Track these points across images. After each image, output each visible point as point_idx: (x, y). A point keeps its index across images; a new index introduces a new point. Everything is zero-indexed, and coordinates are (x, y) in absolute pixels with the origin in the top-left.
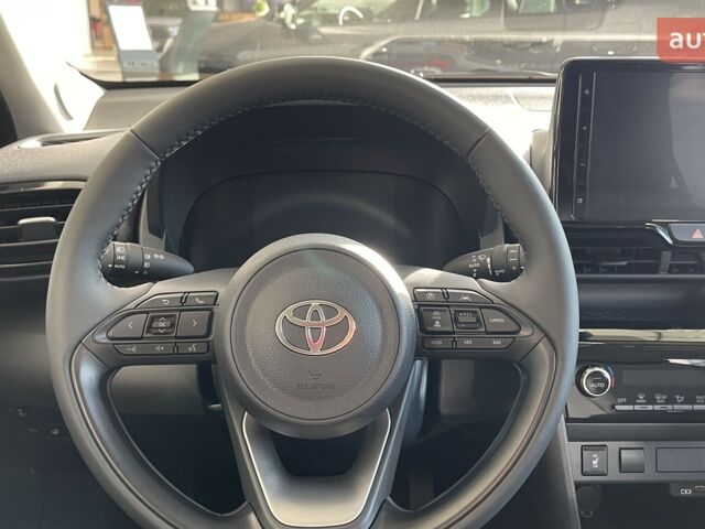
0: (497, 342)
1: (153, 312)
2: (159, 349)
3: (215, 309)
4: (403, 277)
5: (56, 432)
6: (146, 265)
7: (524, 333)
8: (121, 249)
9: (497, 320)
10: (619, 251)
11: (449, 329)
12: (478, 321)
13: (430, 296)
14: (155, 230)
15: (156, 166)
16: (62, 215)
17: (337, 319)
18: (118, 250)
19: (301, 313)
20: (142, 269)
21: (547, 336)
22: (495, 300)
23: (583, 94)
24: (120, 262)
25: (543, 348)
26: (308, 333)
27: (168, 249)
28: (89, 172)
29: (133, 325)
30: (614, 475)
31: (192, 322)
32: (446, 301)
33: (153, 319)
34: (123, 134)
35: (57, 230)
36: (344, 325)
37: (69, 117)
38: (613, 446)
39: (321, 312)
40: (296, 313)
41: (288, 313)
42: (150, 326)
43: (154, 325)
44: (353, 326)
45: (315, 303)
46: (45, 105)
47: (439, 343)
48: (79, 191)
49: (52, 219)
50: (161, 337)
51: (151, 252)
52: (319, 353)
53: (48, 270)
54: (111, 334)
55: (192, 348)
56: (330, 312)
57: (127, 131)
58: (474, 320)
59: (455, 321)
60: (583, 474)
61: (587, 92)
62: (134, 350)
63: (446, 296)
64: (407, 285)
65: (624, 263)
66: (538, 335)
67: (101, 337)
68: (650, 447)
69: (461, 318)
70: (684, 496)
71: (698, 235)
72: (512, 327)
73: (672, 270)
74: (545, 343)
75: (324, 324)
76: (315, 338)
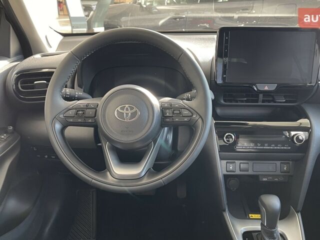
0: (186, 119)
1: (78, 109)
2: (80, 120)
3: (97, 108)
4: (158, 100)
5: (46, 157)
6: (76, 96)
7: (194, 116)
8: (68, 91)
9: (186, 112)
10: (245, 95)
11: (171, 115)
12: (180, 113)
13: (166, 105)
14: (80, 86)
15: (79, 62)
16: (48, 80)
17: (134, 110)
18: (67, 91)
19: (122, 109)
20: (75, 97)
21: (201, 117)
22: (186, 106)
23: (225, 39)
24: (68, 95)
26: (125, 114)
27: (84, 91)
28: (57, 66)
29: (72, 113)
30: (238, 172)
31: (90, 112)
32: (171, 107)
33: (78, 111)
34: (68, 53)
35: (47, 86)
36: (136, 112)
37: (51, 47)
38: (238, 162)
39: (129, 109)
40: (121, 108)
41: (119, 109)
42: (77, 114)
43: (78, 113)
44: (138, 113)
45: (127, 106)
46: (43, 43)
47: (168, 120)
48: (54, 72)
49: (45, 82)
50: (80, 117)
51: (78, 92)
52: (128, 121)
53: (44, 99)
54: (64, 115)
55: (90, 121)
56: (132, 108)
57: (70, 51)
58: (179, 112)
59: (173, 113)
60: (227, 171)
61: (227, 38)
62: (72, 120)
63: (171, 105)
64: (159, 102)
65: (245, 99)
66: (198, 117)
67: (61, 116)
68: (251, 163)
69: (175, 112)
70: (265, 181)
71: (266, 88)
72: (190, 114)
73: (263, 101)
74: (200, 119)
75: (130, 112)
76: (127, 116)
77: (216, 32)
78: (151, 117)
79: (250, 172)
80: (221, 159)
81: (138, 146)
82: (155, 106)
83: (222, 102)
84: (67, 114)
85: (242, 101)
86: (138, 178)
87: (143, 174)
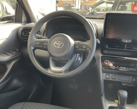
0: (84, 50)
1: (41, 42)
2: (41, 47)
4: (74, 41)
9: (84, 47)
10: (118, 45)
11: (78, 48)
12: (82, 47)
14: (46, 35)
20: (39, 37)
23: (109, 18)
25: (90, 51)
29: (38, 43)
30: (111, 79)
31: (45, 44)
32: (78, 44)
38: (111, 75)
41: (56, 42)
44: (63, 45)
45: (59, 42)
47: (77, 50)
50: (41, 45)
55: (45, 47)
56: (61, 43)
60: (106, 78)
62: (38, 46)
66: (89, 49)
67: (34, 44)
68: (117, 76)
69: (80, 46)
70: (124, 85)
71: (126, 41)
72: (86, 48)
73: (127, 49)
74: (90, 50)
75: (60, 44)
76: (58, 46)
77: (104, 19)
78: (68, 47)
79: (117, 80)
80: (103, 72)
81: (63, 59)
82: (71, 43)
83: (107, 47)
84: (36, 44)
85: (117, 48)
86: (61, 72)
87: (63, 71)
